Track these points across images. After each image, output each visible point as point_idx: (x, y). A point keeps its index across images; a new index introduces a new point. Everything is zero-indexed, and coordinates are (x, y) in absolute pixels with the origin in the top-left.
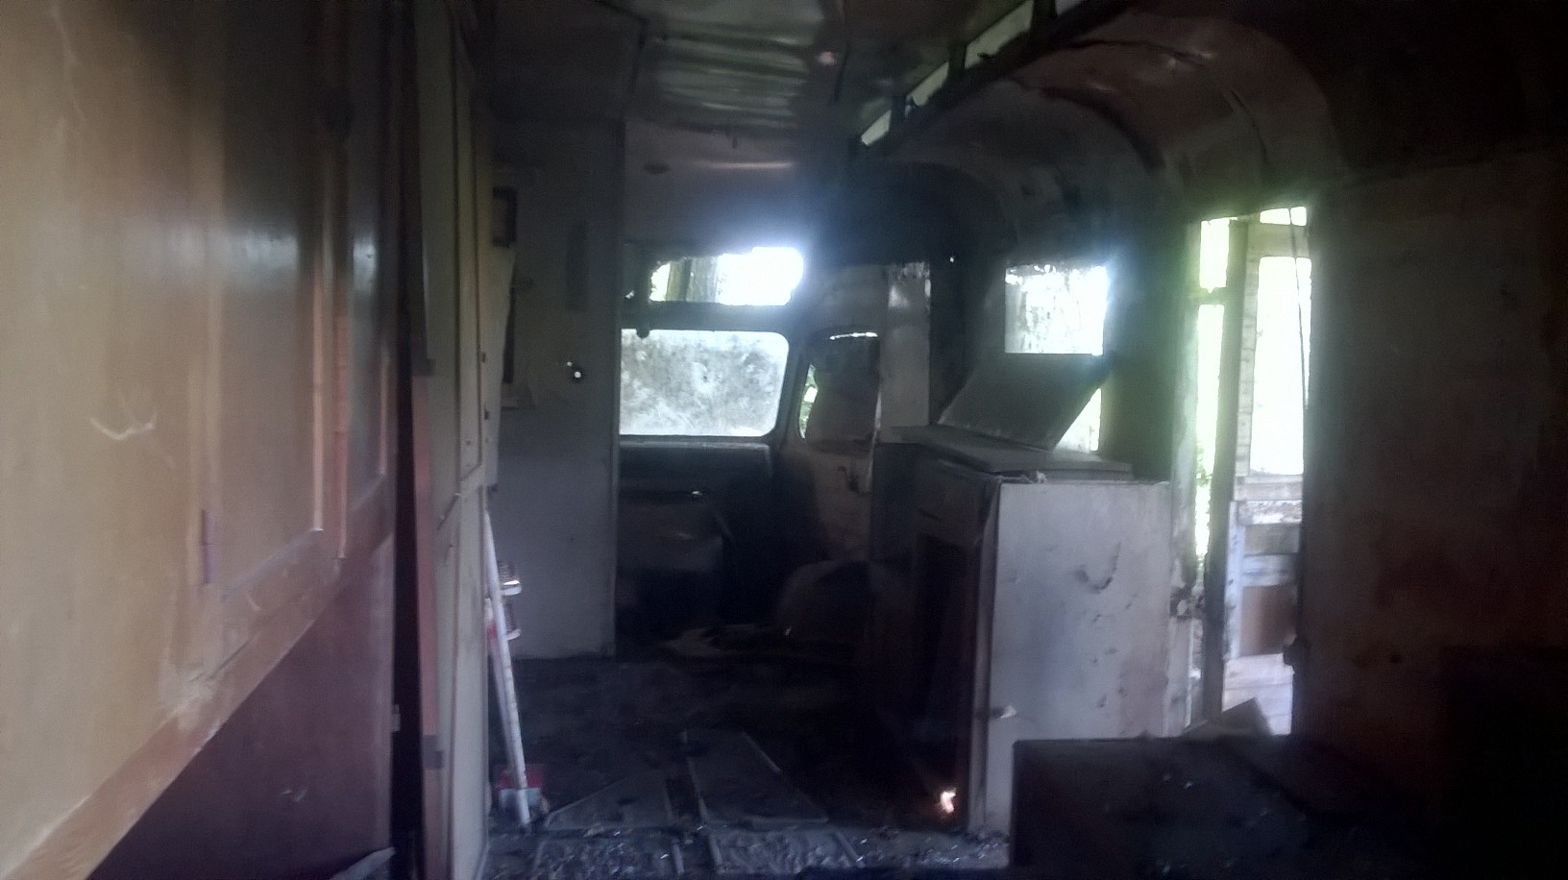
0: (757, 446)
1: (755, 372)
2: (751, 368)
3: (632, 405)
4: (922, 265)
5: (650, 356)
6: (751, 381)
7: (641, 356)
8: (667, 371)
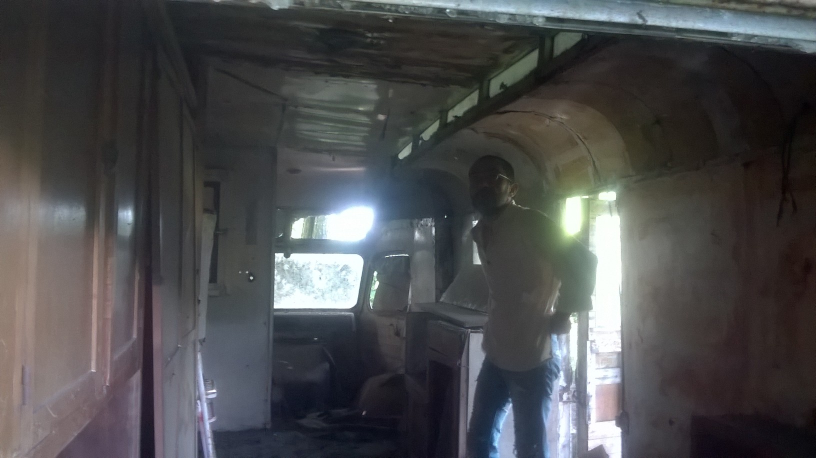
0: (347, 313)
1: (346, 275)
2: (344, 273)
3: (281, 293)
4: (431, 219)
5: (291, 267)
6: (344, 279)
7: (286, 267)
8: (300, 275)
